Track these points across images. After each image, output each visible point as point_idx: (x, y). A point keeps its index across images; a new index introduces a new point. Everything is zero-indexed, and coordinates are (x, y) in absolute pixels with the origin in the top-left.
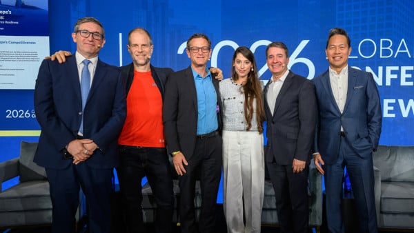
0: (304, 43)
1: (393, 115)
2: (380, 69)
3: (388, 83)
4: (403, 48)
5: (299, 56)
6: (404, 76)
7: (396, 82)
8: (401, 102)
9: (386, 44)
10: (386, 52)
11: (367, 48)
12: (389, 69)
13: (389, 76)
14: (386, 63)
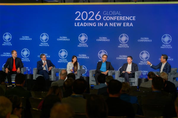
0: (99, 12)
1: (115, 26)
2: (113, 17)
3: (115, 20)
4: (117, 13)
5: (98, 14)
6: (118, 18)
7: (116, 19)
8: (117, 23)
9: (114, 12)
10: (114, 14)
11: (111, 13)
12: (115, 17)
13: (115, 18)
14: (114, 16)
